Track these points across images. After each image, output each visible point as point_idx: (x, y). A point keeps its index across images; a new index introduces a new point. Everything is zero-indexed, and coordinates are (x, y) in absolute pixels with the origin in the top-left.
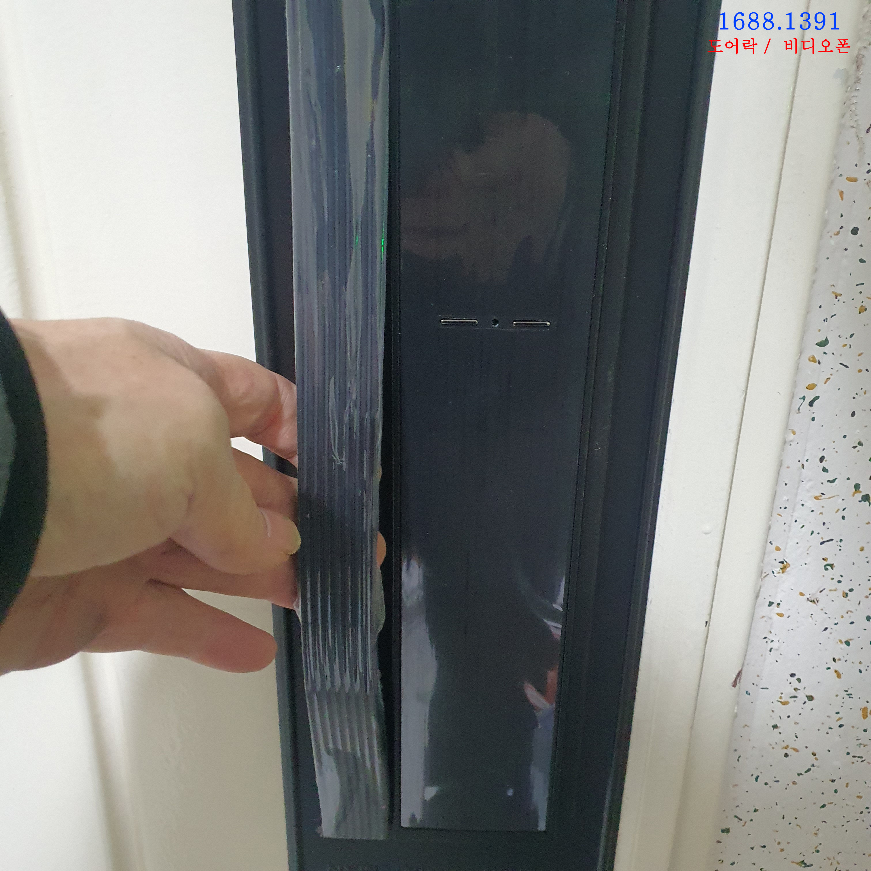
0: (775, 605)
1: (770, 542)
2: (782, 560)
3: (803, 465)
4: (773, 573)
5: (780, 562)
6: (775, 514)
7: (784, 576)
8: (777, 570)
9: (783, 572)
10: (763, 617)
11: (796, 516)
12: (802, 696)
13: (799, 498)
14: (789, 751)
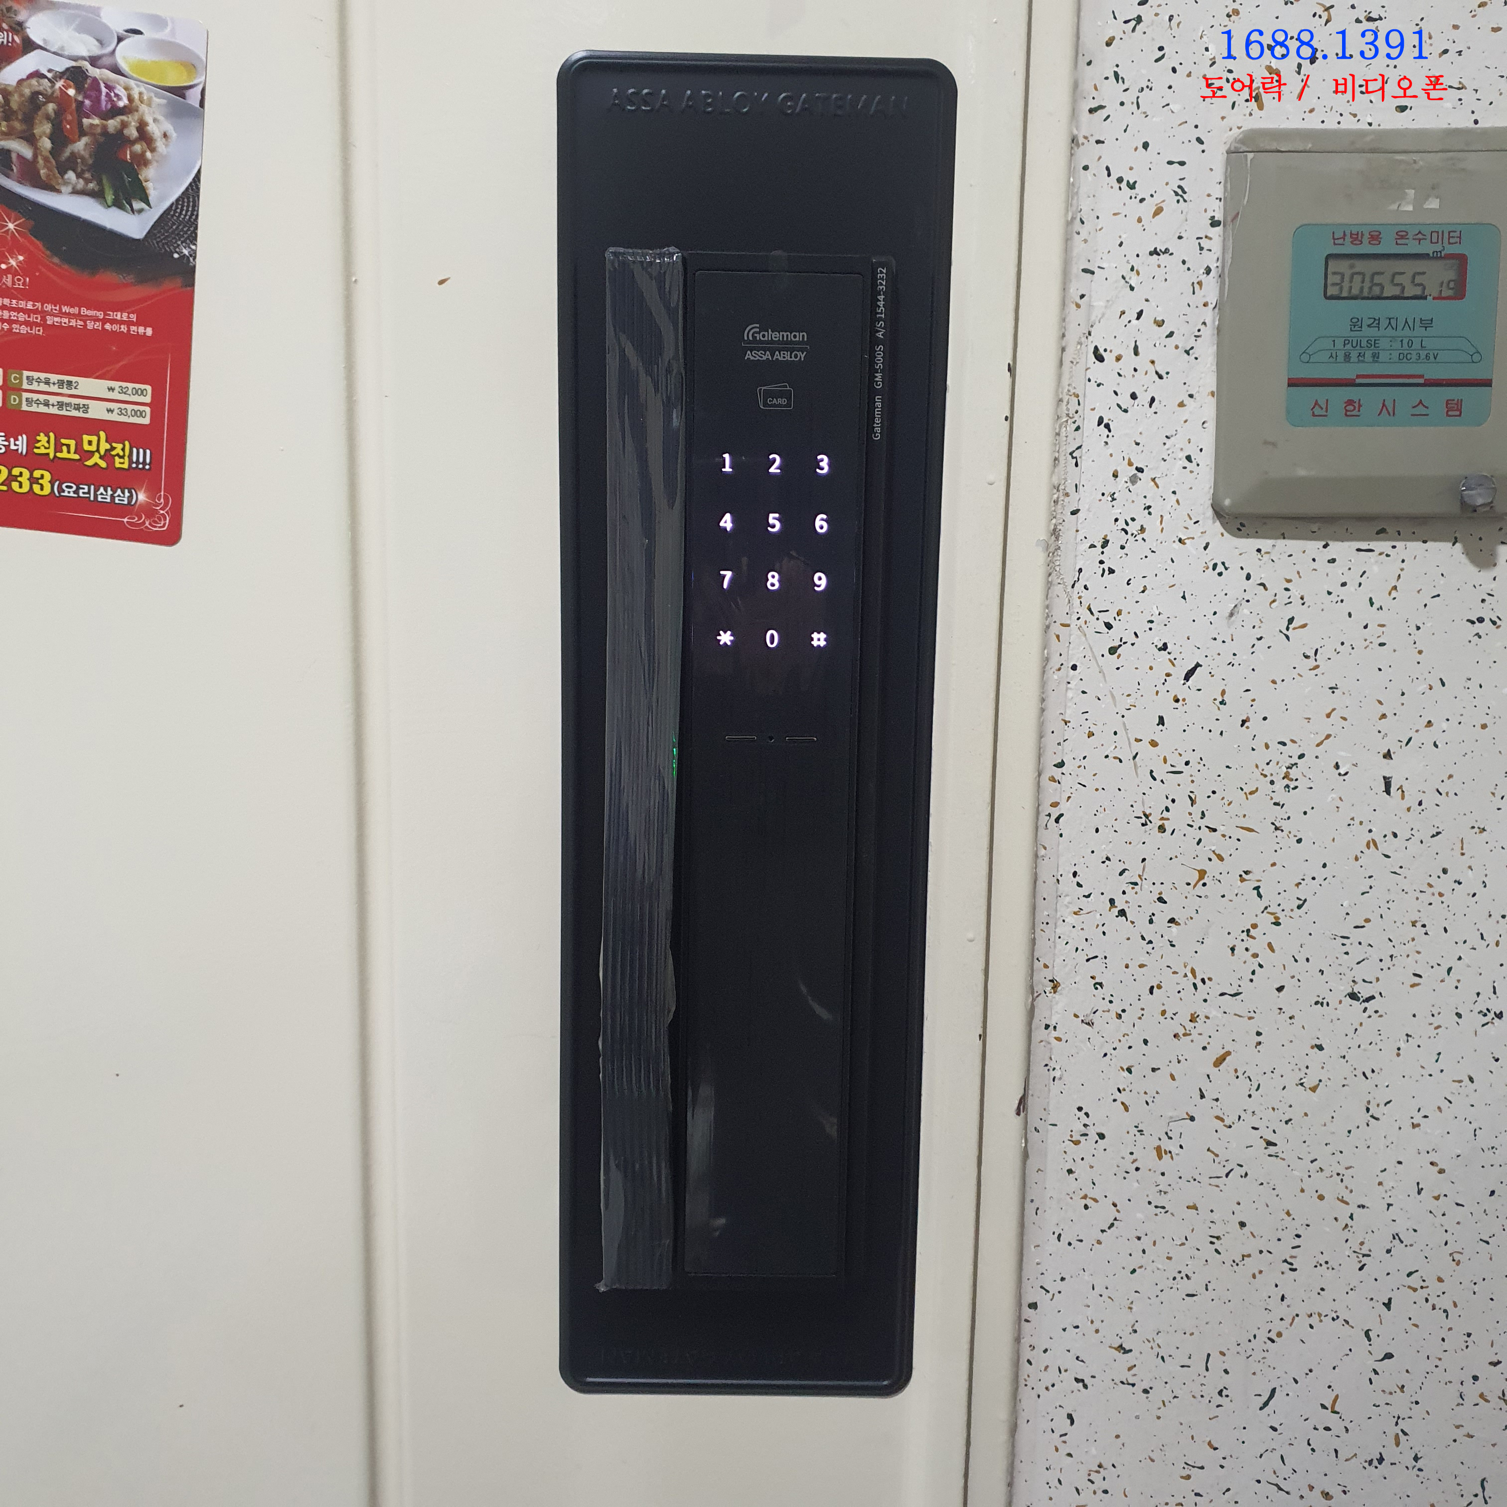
0: (1051, 1028)
1: (1038, 959)
2: (1051, 978)
3: (1058, 880)
4: (1045, 993)
5: (1050, 981)
6: (1038, 930)
7: (1057, 996)
8: (1048, 989)
9: (1055, 992)
10: (1042, 1041)
11: (1059, 931)
12: (1092, 1132)
13: (1059, 914)
14: (1089, 1202)
